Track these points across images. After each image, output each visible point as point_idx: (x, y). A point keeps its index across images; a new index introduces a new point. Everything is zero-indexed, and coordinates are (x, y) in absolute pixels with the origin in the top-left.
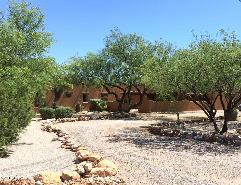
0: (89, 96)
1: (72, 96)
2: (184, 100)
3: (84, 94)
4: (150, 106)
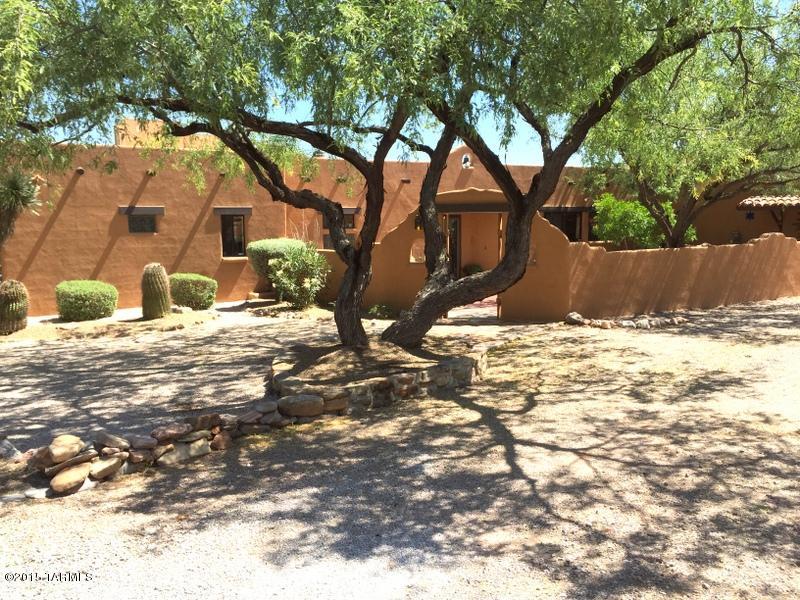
0: (253, 222)
1: (163, 226)
2: (766, 234)
3: (227, 213)
4: (574, 279)
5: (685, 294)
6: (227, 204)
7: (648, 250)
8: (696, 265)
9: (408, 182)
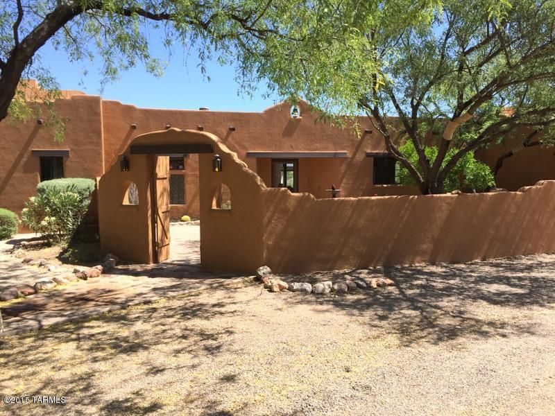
0: (71, 163)
2: (542, 181)
3: (45, 155)
4: (269, 229)
5: (426, 246)
6: (45, 148)
7: (373, 198)
8: (441, 215)
9: (233, 129)
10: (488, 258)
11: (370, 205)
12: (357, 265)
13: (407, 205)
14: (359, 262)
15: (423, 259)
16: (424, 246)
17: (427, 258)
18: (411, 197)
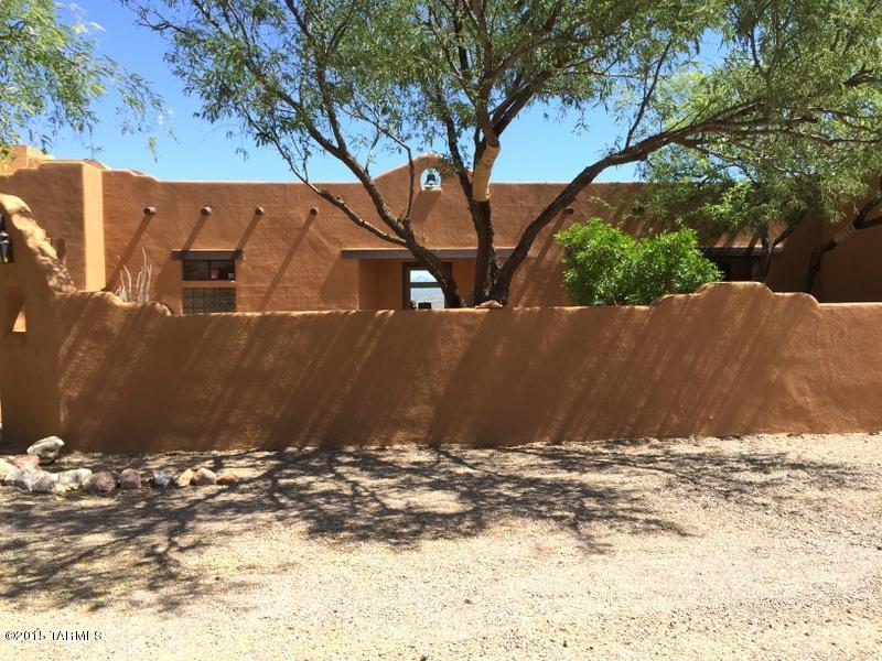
4: (71, 367)
5: (419, 411)
8: (450, 350)
10: (570, 440)
11: (287, 326)
12: (262, 442)
13: (370, 327)
14: (267, 436)
15: (412, 436)
16: (413, 412)
17: (421, 434)
18: (380, 312)
